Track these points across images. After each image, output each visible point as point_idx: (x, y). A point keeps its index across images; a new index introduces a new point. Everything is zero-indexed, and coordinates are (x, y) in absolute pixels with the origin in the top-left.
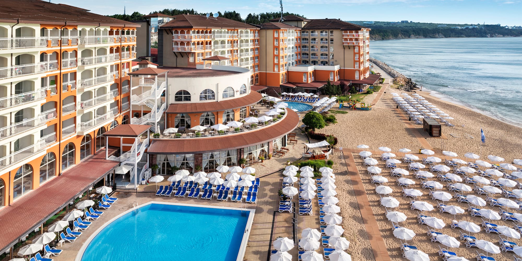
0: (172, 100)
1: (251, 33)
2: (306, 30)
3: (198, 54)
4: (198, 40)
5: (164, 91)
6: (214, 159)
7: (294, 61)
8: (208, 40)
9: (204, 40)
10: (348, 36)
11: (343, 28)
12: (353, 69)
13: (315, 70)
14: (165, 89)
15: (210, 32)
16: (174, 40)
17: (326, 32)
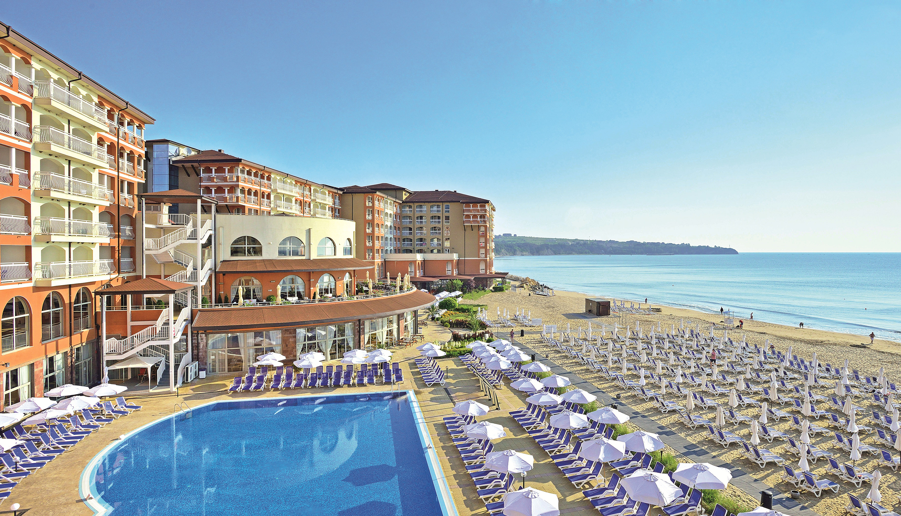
0: (225, 254)
1: (329, 195)
2: (409, 204)
3: (250, 210)
4: (250, 186)
5: (210, 236)
6: (316, 341)
7: (392, 248)
8: (267, 190)
9: (259, 188)
10: (469, 211)
11: (464, 201)
12: (477, 258)
13: (424, 260)
14: (212, 232)
15: (269, 179)
16: (202, 184)
17: (438, 206)
